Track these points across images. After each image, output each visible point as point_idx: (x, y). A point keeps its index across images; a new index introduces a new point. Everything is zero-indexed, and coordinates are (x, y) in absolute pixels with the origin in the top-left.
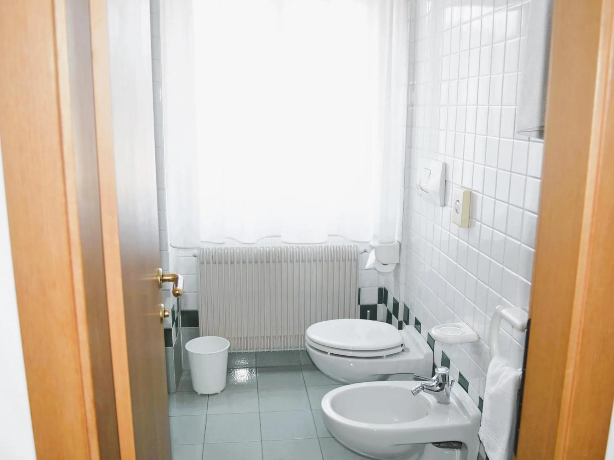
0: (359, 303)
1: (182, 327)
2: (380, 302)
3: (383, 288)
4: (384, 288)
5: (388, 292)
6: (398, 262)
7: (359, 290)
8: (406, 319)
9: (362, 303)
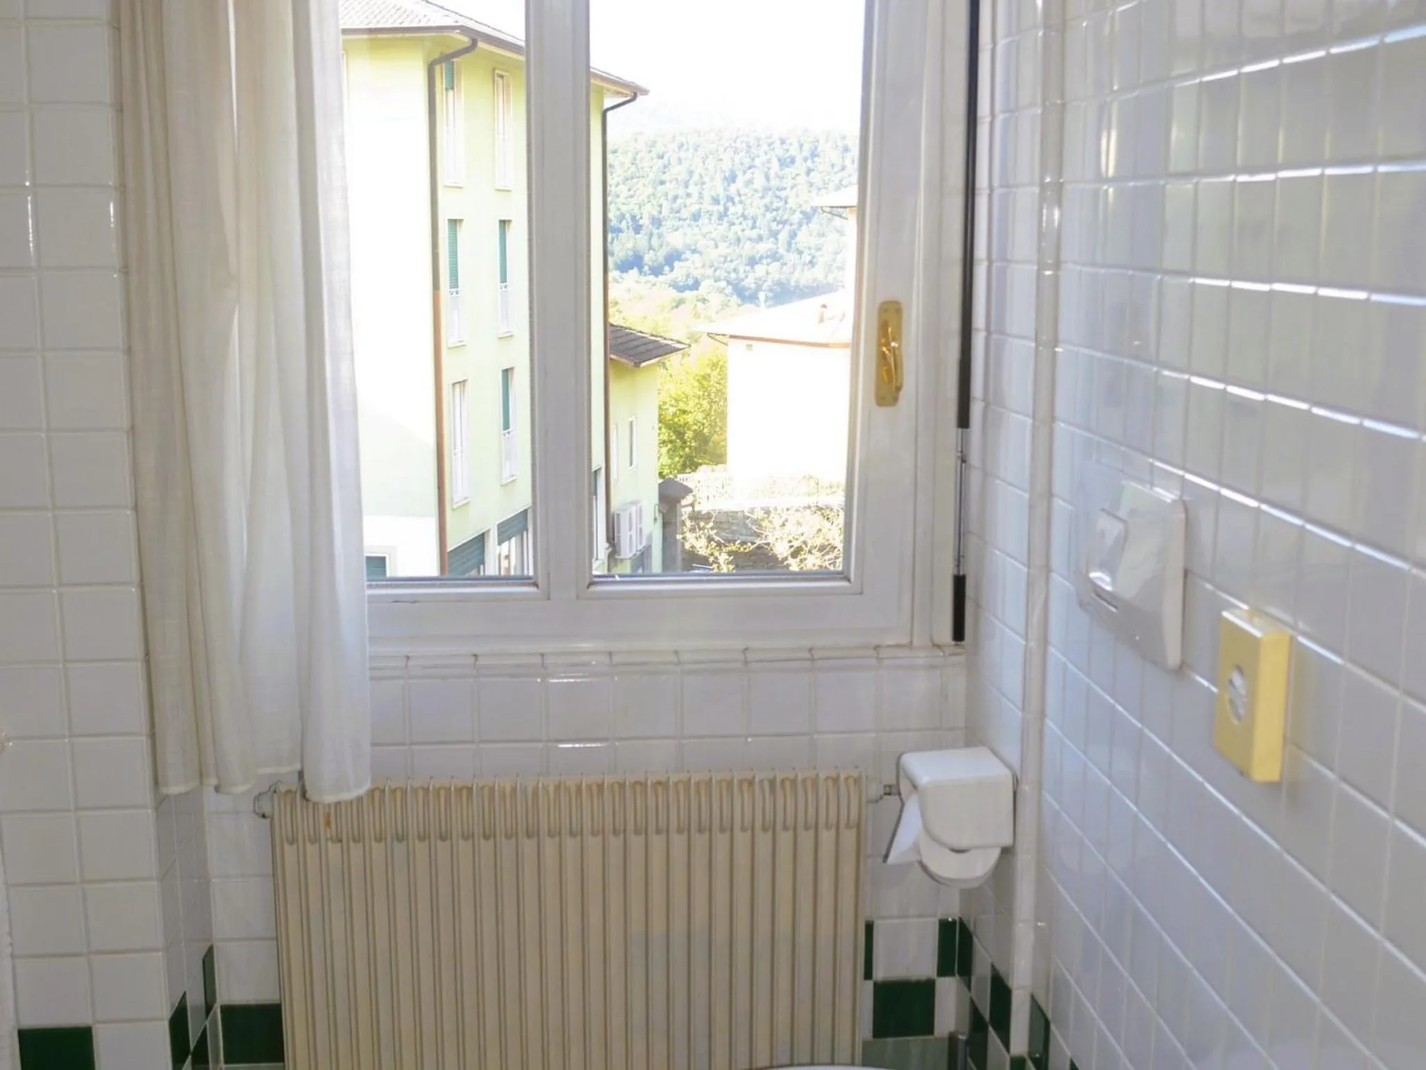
0: (868, 974)
1: (226, 1062)
2: (944, 969)
3: (958, 920)
4: (960, 919)
5: (975, 940)
6: (1007, 840)
7: (869, 928)
8: (1039, 1046)
9: (880, 974)
